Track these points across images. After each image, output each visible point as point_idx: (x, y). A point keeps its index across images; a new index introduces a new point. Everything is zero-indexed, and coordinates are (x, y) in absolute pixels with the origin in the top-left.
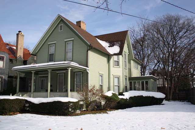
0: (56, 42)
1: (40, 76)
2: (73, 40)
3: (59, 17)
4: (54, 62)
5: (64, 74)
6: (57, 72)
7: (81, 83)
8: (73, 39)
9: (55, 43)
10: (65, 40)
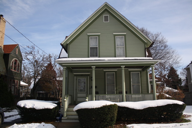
0: (99, 34)
1: (75, 74)
2: (125, 35)
3: (106, 5)
4: (99, 57)
5: (115, 73)
6: (105, 70)
7: (140, 84)
8: (125, 33)
9: (99, 36)
10: (114, 34)
